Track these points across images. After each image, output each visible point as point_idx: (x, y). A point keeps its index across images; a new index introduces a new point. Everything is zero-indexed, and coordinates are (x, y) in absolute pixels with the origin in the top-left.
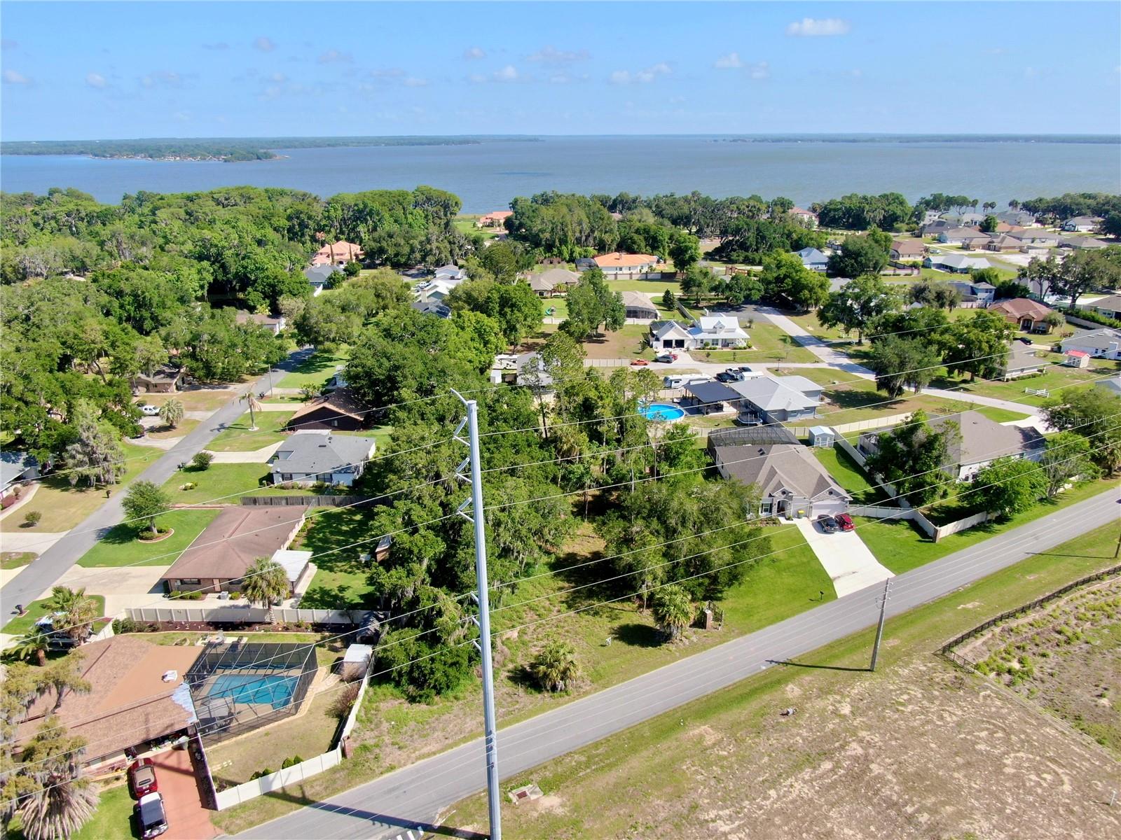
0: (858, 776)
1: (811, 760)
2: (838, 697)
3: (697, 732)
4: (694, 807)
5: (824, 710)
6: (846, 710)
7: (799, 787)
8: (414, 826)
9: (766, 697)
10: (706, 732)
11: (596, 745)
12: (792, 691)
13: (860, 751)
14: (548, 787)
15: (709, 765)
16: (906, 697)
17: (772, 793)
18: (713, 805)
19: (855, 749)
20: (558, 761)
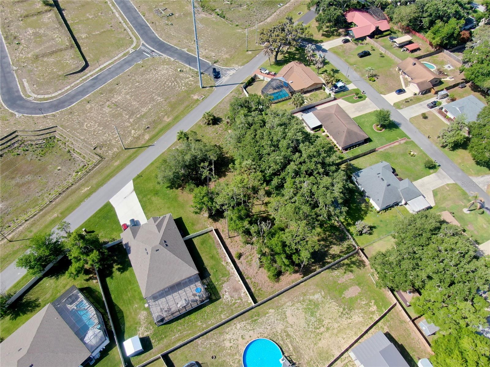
0: (132, 114)
1: (142, 116)
2: (135, 136)
3: (169, 119)
4: (165, 101)
5: (138, 130)
6: (133, 131)
7: (144, 110)
8: (218, 86)
9: (154, 133)
10: (167, 120)
11: (192, 110)
12: (147, 137)
13: (130, 120)
14: (198, 100)
15: (164, 110)
16: (117, 139)
17: (150, 107)
18: (162, 102)
19: (131, 120)
20: (198, 104)
